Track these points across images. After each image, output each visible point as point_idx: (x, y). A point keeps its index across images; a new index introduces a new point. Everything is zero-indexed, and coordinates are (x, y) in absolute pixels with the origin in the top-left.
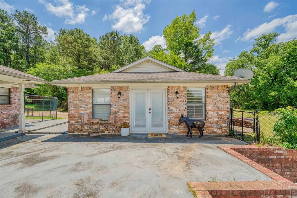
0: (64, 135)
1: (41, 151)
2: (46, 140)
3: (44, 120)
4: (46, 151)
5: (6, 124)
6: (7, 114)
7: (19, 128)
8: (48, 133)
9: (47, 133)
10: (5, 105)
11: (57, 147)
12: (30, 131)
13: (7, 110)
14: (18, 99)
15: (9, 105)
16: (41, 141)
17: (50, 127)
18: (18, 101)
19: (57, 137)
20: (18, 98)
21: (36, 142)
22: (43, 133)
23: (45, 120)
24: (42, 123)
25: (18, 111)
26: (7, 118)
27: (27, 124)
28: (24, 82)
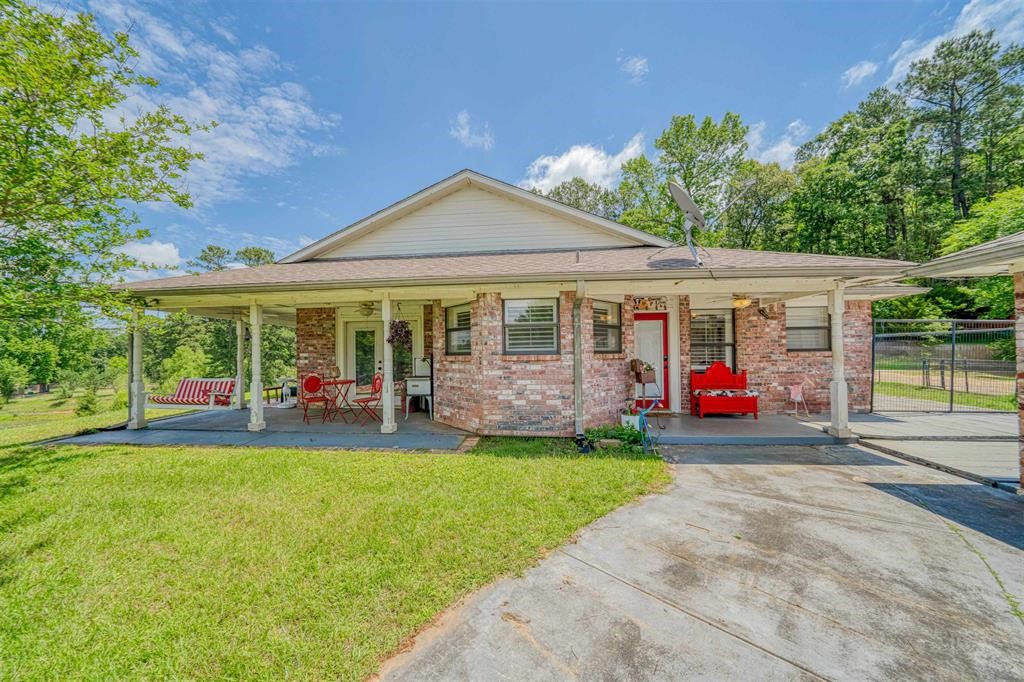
0: (990, 490)
1: (824, 513)
2: (887, 481)
3: (956, 407)
4: (838, 519)
5: (820, 404)
6: (822, 375)
7: (830, 421)
8: (922, 460)
9: (919, 459)
10: (818, 354)
11: (889, 527)
12: (865, 438)
13: (823, 367)
14: (853, 336)
15: (827, 353)
16: (865, 480)
17: (958, 439)
18: (853, 340)
19: (945, 488)
20: (853, 332)
21: (850, 477)
22: (902, 454)
23: (966, 408)
24: (945, 418)
25: (854, 371)
26: (823, 388)
27: (884, 413)
28: (842, 286)
